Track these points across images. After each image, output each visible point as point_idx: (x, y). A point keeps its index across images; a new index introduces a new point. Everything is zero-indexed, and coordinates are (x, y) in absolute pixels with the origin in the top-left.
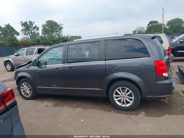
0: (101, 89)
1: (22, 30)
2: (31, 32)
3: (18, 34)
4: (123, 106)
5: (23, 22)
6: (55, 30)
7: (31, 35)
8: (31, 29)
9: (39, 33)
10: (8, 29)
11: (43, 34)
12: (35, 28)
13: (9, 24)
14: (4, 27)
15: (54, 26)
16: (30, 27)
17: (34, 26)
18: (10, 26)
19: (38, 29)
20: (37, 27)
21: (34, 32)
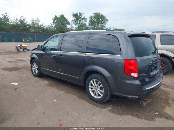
0: (80, 78)
1: (73, 20)
2: (80, 22)
3: (69, 24)
4: (95, 97)
5: (74, 14)
6: (101, 22)
7: (79, 25)
8: (80, 20)
9: (86, 24)
10: (62, 18)
11: (89, 25)
12: (83, 19)
13: (63, 14)
14: (59, 16)
15: (101, 18)
16: (79, 18)
17: (83, 17)
18: (63, 16)
19: (86, 20)
20: (85, 18)
21: (82, 23)
